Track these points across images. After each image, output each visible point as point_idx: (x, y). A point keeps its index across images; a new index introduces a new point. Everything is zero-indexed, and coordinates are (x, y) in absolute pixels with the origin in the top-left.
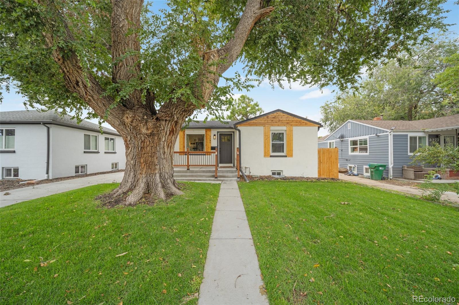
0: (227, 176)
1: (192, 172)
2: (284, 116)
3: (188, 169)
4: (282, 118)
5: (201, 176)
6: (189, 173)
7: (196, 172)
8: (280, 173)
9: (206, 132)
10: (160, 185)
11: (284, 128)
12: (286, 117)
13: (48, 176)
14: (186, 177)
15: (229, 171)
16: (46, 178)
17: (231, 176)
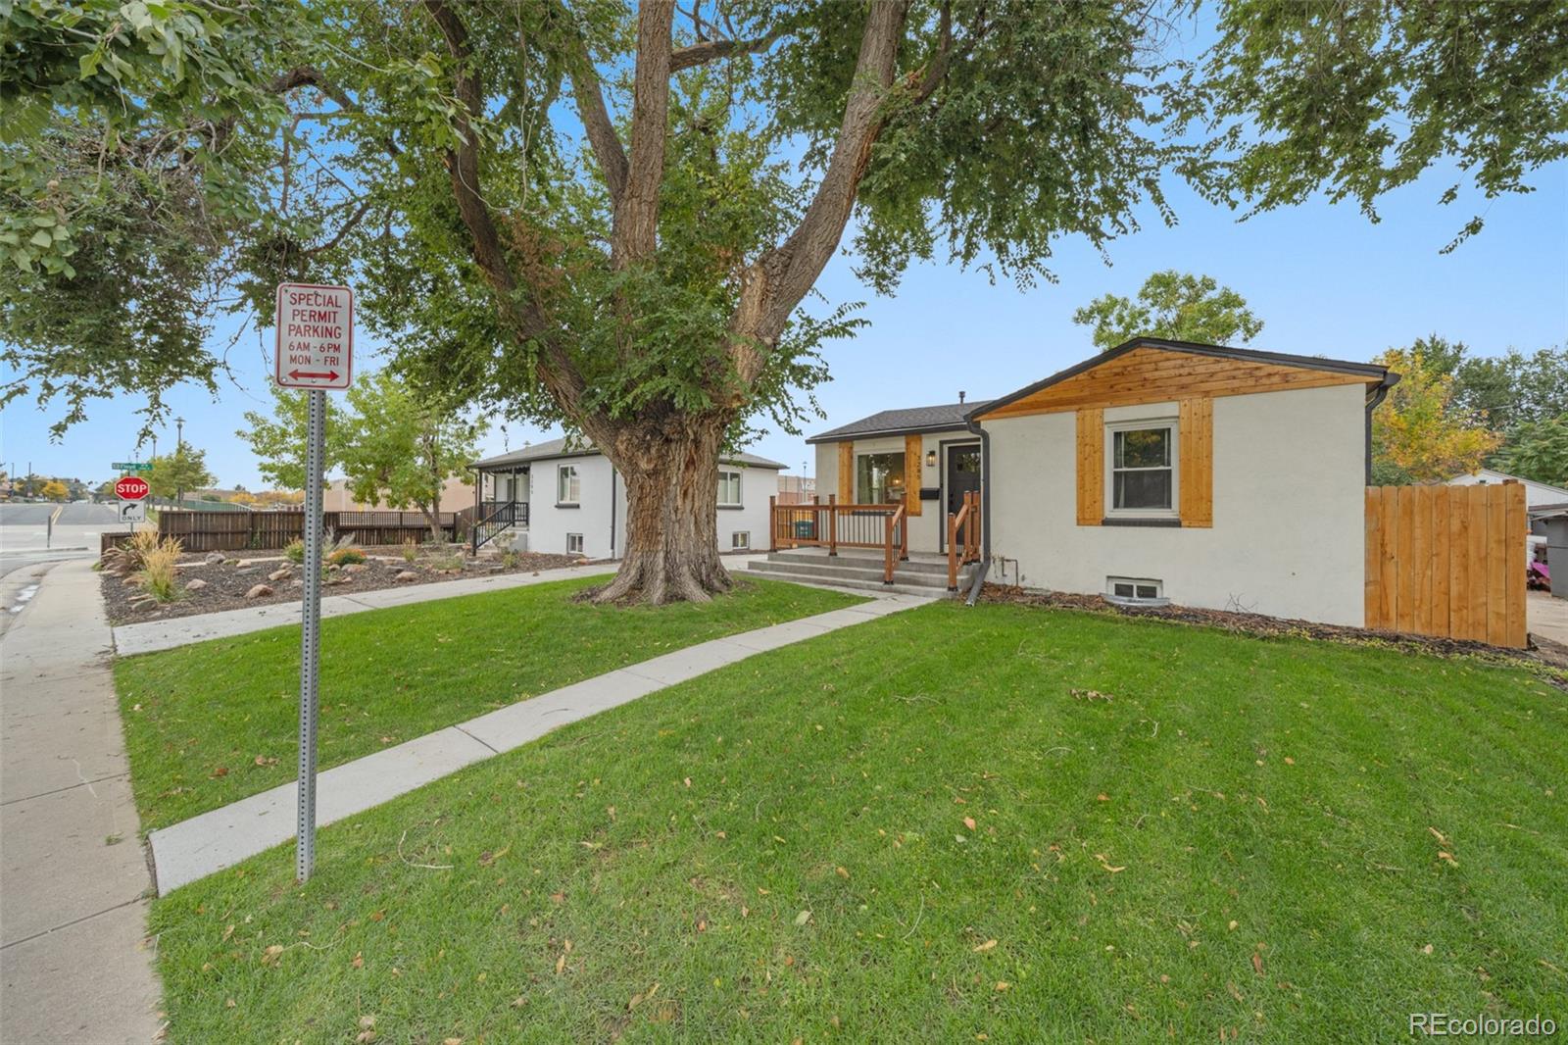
0: (922, 580)
1: (842, 562)
2: (1168, 359)
3: (833, 554)
4: (1156, 370)
5: (856, 575)
6: (834, 564)
7: (851, 562)
8: (1155, 588)
9: (908, 444)
10: (662, 575)
11: (1170, 409)
12: (1179, 362)
13: (613, 553)
14: (820, 575)
15: (938, 566)
16: (610, 556)
17: (937, 582)
